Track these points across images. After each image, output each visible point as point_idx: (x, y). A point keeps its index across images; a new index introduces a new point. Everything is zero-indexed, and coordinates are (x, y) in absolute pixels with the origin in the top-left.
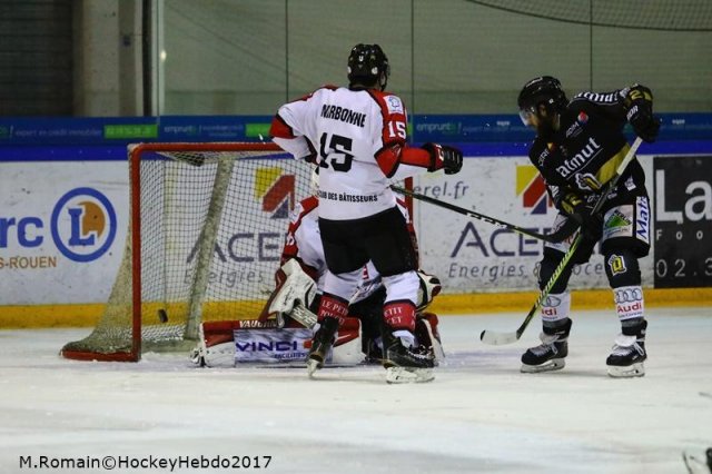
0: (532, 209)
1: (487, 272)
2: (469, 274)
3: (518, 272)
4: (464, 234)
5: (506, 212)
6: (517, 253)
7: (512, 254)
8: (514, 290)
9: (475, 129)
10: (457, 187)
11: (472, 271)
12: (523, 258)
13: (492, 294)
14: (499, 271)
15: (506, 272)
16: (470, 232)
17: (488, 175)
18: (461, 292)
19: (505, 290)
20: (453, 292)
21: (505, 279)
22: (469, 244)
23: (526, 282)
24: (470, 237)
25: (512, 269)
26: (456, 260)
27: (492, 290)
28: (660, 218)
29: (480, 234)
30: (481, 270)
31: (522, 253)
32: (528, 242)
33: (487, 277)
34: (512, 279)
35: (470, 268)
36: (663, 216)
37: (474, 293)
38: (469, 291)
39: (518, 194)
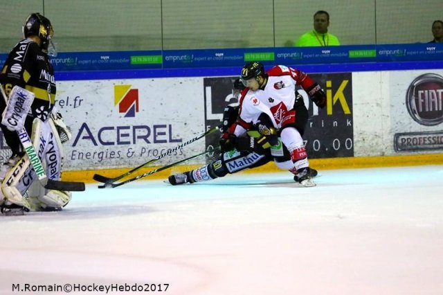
0: (125, 114)
1: (96, 156)
2: (84, 157)
3: (117, 155)
4: (81, 131)
5: (108, 116)
6: (116, 143)
7: (113, 143)
8: (114, 167)
9: (86, 62)
10: (75, 100)
11: (87, 156)
12: (120, 146)
13: (100, 170)
14: (104, 155)
15: (109, 156)
16: (85, 130)
17: (96, 91)
18: (79, 169)
19: (108, 167)
20: (74, 169)
21: (109, 160)
22: (84, 138)
23: (122, 162)
24: (85, 133)
25: (112, 153)
26: (75, 148)
27: (99, 168)
28: (208, 118)
29: (91, 131)
30: (92, 154)
31: (119, 143)
32: (123, 135)
33: (96, 159)
34: (113, 160)
35: (85, 153)
36: (211, 116)
37: (88, 170)
38: (85, 169)
39: (116, 104)
